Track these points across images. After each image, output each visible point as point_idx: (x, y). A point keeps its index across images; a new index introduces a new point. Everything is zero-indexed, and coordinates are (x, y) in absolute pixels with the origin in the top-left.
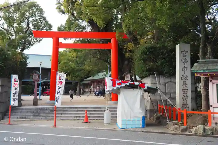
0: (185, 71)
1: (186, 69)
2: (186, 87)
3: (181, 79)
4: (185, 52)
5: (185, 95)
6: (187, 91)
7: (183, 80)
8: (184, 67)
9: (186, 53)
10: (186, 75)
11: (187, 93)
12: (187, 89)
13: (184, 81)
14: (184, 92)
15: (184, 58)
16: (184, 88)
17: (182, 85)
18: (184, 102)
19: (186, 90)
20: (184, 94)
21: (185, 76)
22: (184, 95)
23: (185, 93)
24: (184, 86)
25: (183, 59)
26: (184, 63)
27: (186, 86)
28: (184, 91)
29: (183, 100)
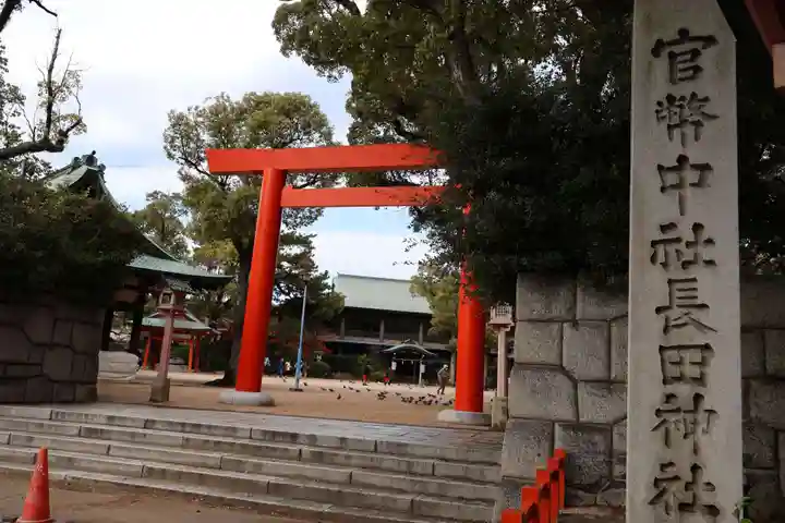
0: (689, 192)
1: (691, 176)
2: (701, 326)
3: (653, 259)
4: (688, 46)
5: (684, 391)
6: (702, 363)
7: (665, 265)
8: (682, 159)
9: (695, 53)
10: (697, 227)
11: (700, 380)
12: (707, 347)
13: (677, 273)
14: (674, 371)
15: (685, 89)
16: (677, 337)
17: (658, 310)
18: (668, 456)
19: (697, 356)
20: (670, 389)
21: (689, 236)
22: (670, 397)
23: (680, 379)
24: (675, 313)
25: (671, 99)
26: (676, 133)
27: (696, 314)
28: (672, 355)
29: (667, 442)
